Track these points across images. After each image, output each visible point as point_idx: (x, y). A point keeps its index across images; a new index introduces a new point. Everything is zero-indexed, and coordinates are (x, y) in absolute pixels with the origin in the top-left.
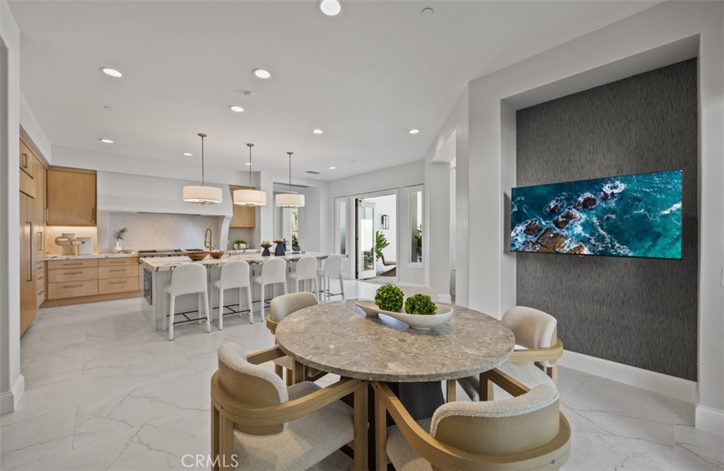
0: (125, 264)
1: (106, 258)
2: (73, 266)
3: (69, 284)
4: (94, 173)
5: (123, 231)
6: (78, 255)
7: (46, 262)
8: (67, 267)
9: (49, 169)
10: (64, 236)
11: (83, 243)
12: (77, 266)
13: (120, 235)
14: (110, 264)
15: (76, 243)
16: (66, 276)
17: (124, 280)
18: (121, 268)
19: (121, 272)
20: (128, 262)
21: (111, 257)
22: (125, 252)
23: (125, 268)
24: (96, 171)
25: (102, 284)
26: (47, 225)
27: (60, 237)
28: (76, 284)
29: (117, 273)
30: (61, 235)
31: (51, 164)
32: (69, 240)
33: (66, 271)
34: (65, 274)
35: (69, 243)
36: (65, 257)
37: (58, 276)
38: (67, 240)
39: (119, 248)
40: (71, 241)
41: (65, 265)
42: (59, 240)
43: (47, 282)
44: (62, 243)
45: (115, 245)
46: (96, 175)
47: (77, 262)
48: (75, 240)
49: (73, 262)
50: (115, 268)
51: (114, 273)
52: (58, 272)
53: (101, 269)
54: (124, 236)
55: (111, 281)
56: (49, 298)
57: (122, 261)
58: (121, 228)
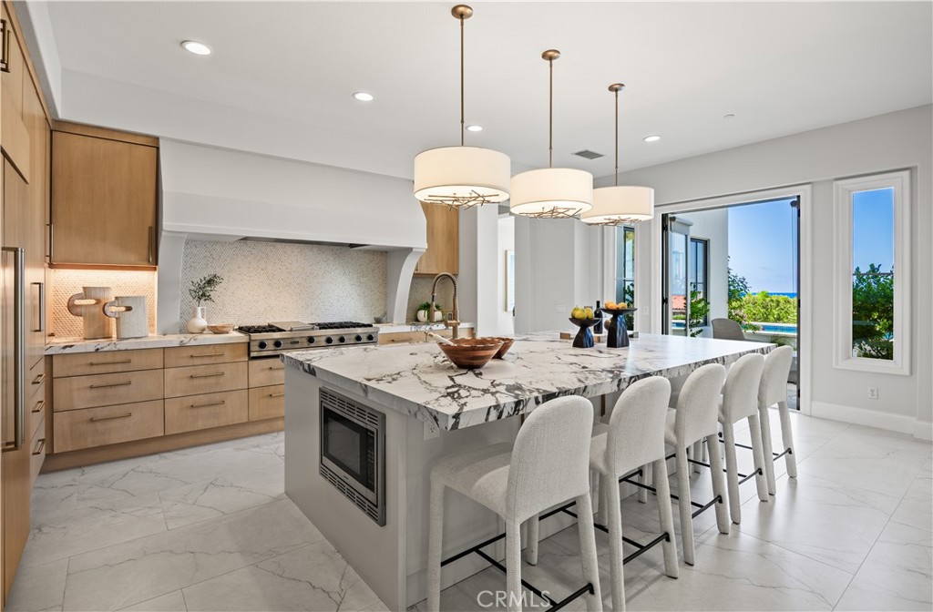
0: (221, 360)
1: (182, 346)
2: (111, 368)
3: (100, 413)
4: (154, 143)
5: (210, 282)
6: (119, 338)
7: (50, 358)
8: (95, 370)
9: (56, 128)
10: (87, 292)
11: (129, 309)
12: (119, 368)
13: (204, 290)
14: (191, 362)
15: (114, 309)
16: (94, 392)
17: (217, 398)
18: (212, 370)
19: (212, 380)
20: (228, 356)
21: (193, 343)
22: (216, 330)
23: (222, 368)
24: (157, 139)
25: (172, 409)
26: (51, 266)
27: (80, 297)
28: (118, 411)
29: (203, 381)
30: (81, 291)
31: (62, 115)
32: (98, 302)
33: (96, 381)
34: (91, 387)
35: (98, 310)
36: (91, 345)
37: (76, 394)
38: (93, 302)
39: (201, 322)
40: (103, 306)
41: (92, 364)
42: (77, 302)
43: (51, 411)
44: (83, 310)
45: (195, 316)
46: (158, 148)
47: (119, 358)
48: (112, 304)
49: (109, 358)
50: (201, 371)
51: (196, 382)
52: (77, 383)
53: (170, 373)
54: (215, 292)
55: (191, 401)
56: (55, 452)
57: (214, 352)
58: (207, 274)
